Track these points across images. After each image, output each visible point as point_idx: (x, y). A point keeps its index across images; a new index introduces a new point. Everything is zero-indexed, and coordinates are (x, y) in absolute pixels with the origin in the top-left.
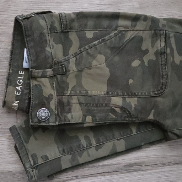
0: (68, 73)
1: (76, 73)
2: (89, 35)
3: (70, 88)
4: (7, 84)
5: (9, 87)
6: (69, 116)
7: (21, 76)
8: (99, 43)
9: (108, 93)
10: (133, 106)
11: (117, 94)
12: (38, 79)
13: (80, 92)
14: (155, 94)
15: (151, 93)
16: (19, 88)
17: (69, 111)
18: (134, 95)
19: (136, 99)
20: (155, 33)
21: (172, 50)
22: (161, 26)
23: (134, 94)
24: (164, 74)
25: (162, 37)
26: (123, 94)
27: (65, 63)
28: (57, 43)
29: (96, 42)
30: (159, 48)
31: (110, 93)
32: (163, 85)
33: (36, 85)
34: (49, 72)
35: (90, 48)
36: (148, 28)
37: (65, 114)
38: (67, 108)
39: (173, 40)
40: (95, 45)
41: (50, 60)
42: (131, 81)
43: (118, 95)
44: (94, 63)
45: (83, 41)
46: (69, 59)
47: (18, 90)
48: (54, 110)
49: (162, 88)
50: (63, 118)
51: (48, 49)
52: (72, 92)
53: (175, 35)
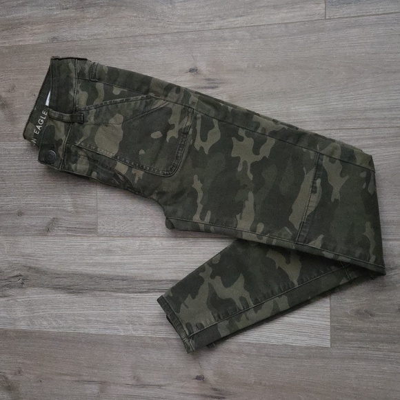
0: (85, 124)
1: (92, 126)
2: (117, 91)
3: (82, 140)
4: (29, 120)
5: (30, 124)
6: (73, 166)
7: (44, 116)
8: (122, 102)
9: (116, 157)
10: (137, 179)
11: (125, 161)
12: (55, 121)
13: (90, 147)
14: (164, 174)
15: (161, 172)
16: (39, 127)
17: (75, 162)
18: (141, 168)
19: (142, 172)
20: (184, 109)
21: (195, 132)
22: (190, 103)
23: (142, 166)
24: (179, 155)
25: (190, 114)
26: (130, 163)
27: (84, 112)
28: (82, 90)
29: (118, 100)
30: (184, 127)
31: (118, 158)
32: (174, 166)
33: (51, 126)
34: (67, 117)
35: (111, 104)
36: (180, 102)
37: (70, 163)
38: (73, 158)
39: (199, 122)
40: (116, 103)
41: (71, 105)
42: (142, 152)
43: (124, 163)
44: (112, 121)
45: (109, 95)
46: (89, 109)
47: (37, 129)
48: (61, 156)
49: (171, 169)
50: (67, 166)
51: (71, 93)
52: (83, 144)
53: (202, 117)
